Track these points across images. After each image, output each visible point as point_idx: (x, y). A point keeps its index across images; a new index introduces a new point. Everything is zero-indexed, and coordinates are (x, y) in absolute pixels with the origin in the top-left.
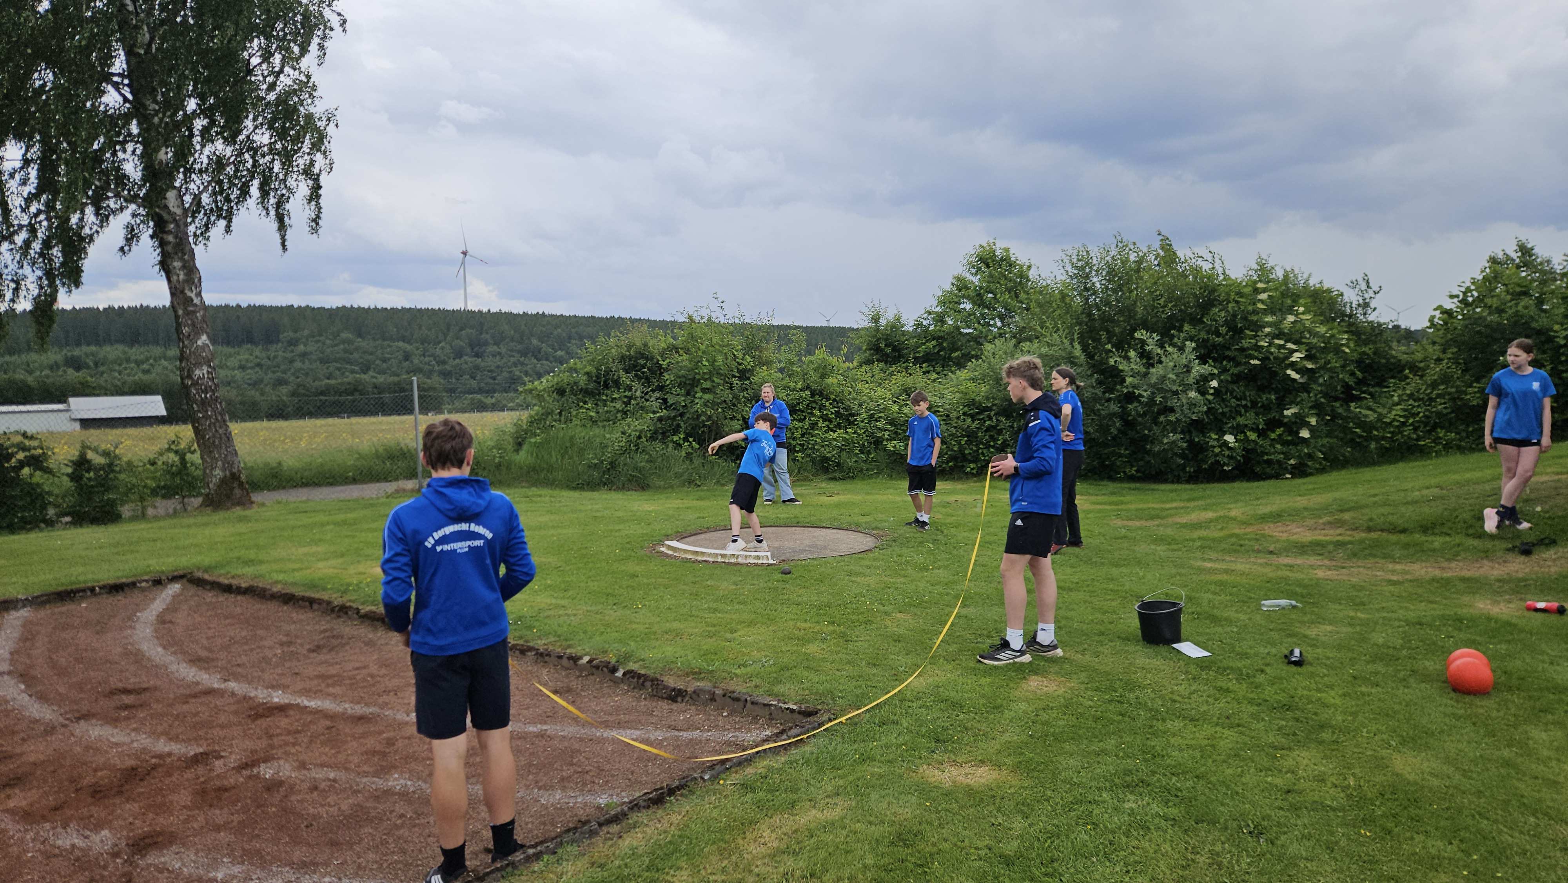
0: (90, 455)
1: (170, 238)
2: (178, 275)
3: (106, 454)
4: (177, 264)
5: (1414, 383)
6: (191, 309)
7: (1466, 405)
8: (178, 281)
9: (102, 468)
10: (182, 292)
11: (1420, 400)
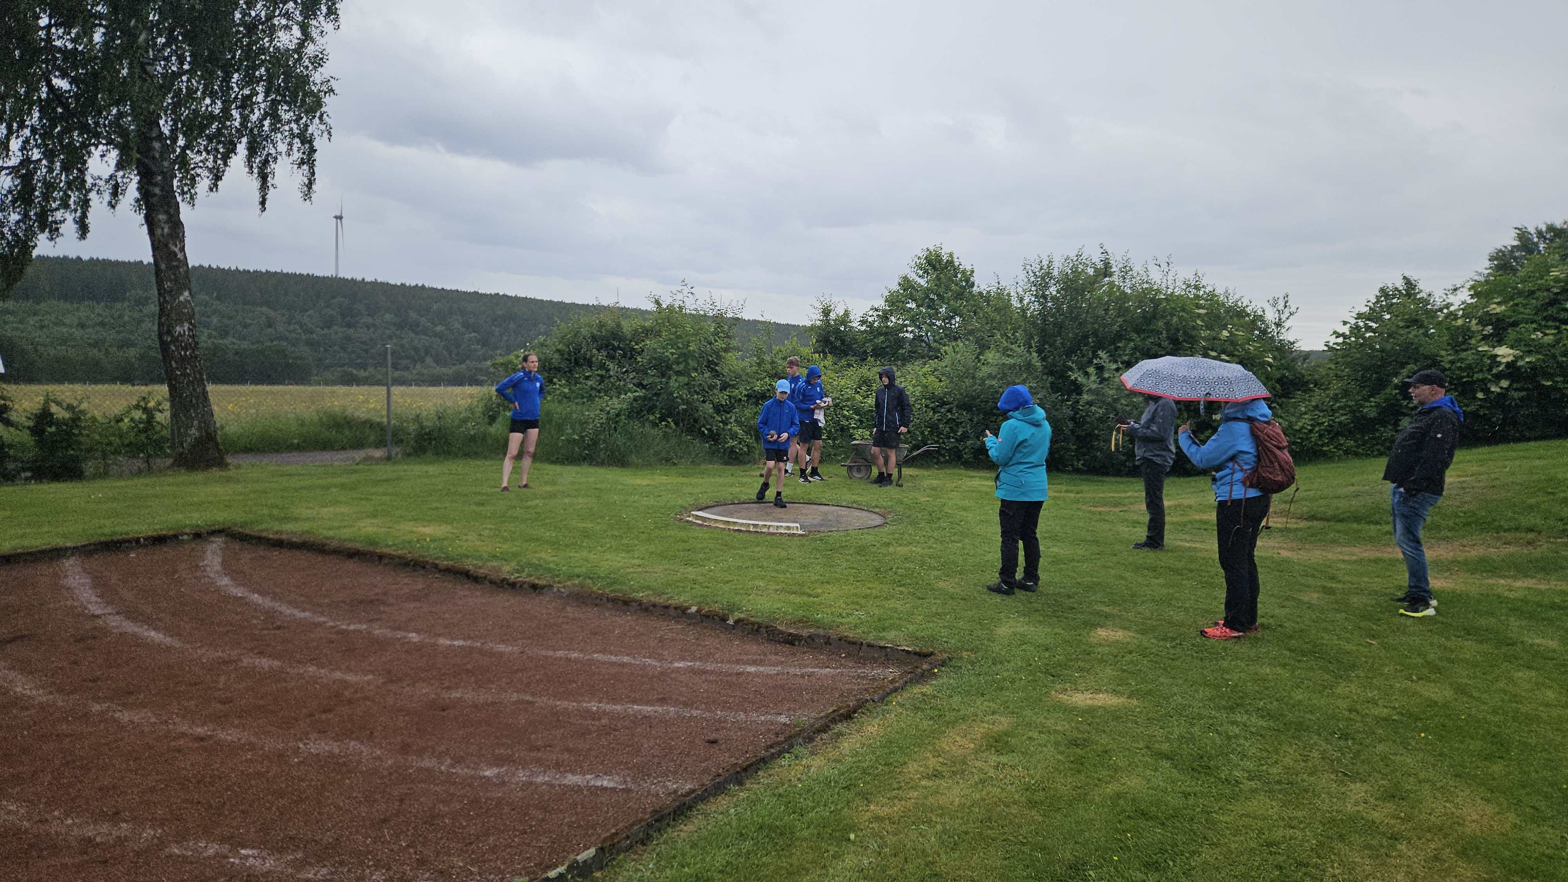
0: (54, 409)
1: (157, 191)
2: (163, 229)
3: (70, 408)
4: (162, 217)
5: (1317, 397)
6: (175, 263)
7: (1364, 417)
8: (162, 235)
9: (65, 422)
10: (166, 245)
11: (1323, 411)
